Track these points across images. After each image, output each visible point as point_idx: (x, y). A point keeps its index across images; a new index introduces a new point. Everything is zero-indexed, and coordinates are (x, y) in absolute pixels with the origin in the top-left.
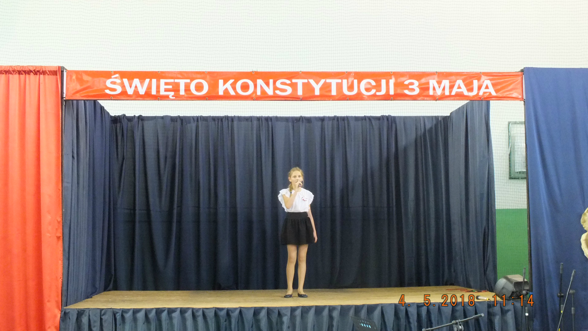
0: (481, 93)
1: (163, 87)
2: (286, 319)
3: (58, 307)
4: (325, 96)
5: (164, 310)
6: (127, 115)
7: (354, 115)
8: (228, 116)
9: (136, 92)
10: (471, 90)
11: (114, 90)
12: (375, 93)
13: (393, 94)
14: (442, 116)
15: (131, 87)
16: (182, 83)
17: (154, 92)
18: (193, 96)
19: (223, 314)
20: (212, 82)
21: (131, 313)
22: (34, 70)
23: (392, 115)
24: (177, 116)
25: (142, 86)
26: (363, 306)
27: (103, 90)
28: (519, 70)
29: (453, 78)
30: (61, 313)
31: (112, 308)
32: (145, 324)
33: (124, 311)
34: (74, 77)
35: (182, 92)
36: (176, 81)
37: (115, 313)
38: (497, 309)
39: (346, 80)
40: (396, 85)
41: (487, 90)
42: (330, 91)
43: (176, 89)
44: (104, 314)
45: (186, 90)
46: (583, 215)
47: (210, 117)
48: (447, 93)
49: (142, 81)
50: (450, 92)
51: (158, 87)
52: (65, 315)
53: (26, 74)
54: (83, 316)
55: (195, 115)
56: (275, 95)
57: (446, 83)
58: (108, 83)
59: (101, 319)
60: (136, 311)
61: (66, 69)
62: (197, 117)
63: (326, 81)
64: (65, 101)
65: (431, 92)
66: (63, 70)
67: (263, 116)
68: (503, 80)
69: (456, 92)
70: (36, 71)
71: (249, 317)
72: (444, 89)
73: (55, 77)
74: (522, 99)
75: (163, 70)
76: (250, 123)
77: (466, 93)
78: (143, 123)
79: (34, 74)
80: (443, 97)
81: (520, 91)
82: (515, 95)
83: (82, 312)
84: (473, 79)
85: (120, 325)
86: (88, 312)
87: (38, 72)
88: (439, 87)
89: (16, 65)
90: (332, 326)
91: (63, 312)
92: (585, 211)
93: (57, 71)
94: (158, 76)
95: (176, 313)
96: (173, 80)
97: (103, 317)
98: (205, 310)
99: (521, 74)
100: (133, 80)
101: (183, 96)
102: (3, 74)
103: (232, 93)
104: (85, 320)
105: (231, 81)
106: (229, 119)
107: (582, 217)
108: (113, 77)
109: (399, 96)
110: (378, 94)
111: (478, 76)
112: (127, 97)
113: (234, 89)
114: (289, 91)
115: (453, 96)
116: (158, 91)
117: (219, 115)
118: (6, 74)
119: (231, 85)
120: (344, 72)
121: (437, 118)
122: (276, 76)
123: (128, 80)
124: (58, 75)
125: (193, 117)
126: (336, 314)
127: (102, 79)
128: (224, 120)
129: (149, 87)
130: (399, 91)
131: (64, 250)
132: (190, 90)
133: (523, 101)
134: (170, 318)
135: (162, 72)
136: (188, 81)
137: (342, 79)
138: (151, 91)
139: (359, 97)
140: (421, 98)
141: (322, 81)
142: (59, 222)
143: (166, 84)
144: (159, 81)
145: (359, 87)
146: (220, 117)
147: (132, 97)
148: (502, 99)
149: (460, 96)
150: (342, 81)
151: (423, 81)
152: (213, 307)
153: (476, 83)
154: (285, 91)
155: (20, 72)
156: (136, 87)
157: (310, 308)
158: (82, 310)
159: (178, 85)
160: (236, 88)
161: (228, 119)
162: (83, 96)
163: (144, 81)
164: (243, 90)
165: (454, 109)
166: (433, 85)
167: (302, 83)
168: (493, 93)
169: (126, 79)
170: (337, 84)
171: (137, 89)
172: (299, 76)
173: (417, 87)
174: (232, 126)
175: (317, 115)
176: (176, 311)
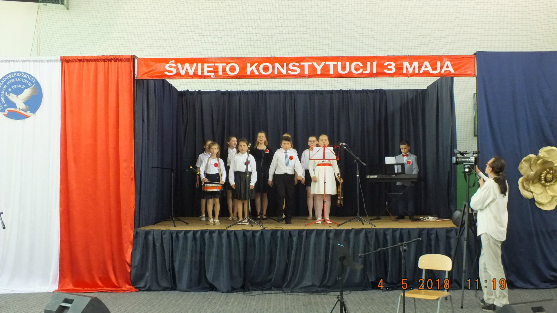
0: (443, 71)
1: (206, 69)
2: (295, 239)
3: (132, 229)
4: (325, 74)
5: (207, 231)
6: (189, 91)
7: (355, 89)
8: (262, 91)
9: (187, 73)
10: (435, 69)
11: (171, 72)
12: (362, 72)
13: (376, 73)
14: (421, 89)
15: (183, 69)
16: (220, 66)
17: (200, 73)
18: (229, 76)
19: (249, 234)
20: (242, 65)
21: (183, 233)
22: (114, 59)
23: (383, 89)
24: (225, 91)
25: (191, 69)
26: (352, 229)
27: (163, 72)
28: (473, 54)
29: (421, 60)
30: (134, 233)
31: (170, 230)
32: (193, 241)
33: (178, 232)
34: (142, 63)
35: (220, 73)
36: (216, 64)
37: (172, 233)
38: (453, 233)
39: (340, 63)
40: (377, 66)
41: (447, 69)
42: (329, 71)
43: (216, 70)
44: (164, 234)
45: (223, 71)
46: (520, 164)
47: (250, 91)
48: (417, 71)
49: (191, 65)
50: (419, 71)
51: (203, 69)
52: (136, 235)
53: (109, 62)
54: (150, 235)
55: (238, 90)
56: (288, 74)
57: (416, 64)
58: (167, 67)
59: (162, 237)
60: (186, 232)
61: (136, 57)
62: (240, 92)
64: (137, 80)
65: (405, 71)
66: (134, 58)
67: (288, 90)
68: (460, 61)
69: (424, 71)
70: (116, 59)
71: (268, 236)
72: (414, 68)
73: (129, 63)
74: (474, 76)
75: (206, 57)
76: (278, 95)
77: (431, 71)
78: (201, 96)
79: (115, 61)
80: (413, 75)
81: (473, 70)
82: (469, 72)
83: (149, 232)
84: (436, 61)
85: (175, 242)
86: (153, 232)
87: (117, 59)
88: (411, 67)
89: (103, 55)
90: (329, 244)
91: (135, 232)
92: (522, 160)
93: (130, 59)
94: (203, 61)
96: (214, 64)
97: (163, 236)
98: (236, 232)
99: (474, 57)
100: (185, 64)
101: (220, 75)
102: (93, 61)
103: (257, 73)
104: (150, 238)
105: (256, 64)
107: (520, 165)
108: (170, 62)
109: (380, 74)
110: (364, 72)
111: (440, 58)
112: (180, 77)
113: (258, 70)
114: (298, 71)
115: (421, 74)
116: (203, 72)
117: (256, 90)
118: (95, 62)
119: (256, 67)
120: (339, 57)
121: (417, 91)
122: (289, 60)
124: (131, 61)
125: (237, 92)
126: (331, 235)
127: (162, 64)
128: (259, 93)
129: (196, 69)
130: (380, 70)
131: (136, 188)
132: (226, 71)
133: (475, 78)
134: (211, 237)
135: (205, 58)
136: (225, 64)
138: (197, 73)
139: (350, 75)
140: (396, 75)
141: (323, 63)
142: (132, 168)
143: (209, 67)
144: (204, 65)
145: (350, 68)
146: (257, 91)
147: (184, 77)
148: (459, 75)
149: (427, 74)
150: (337, 63)
151: (399, 63)
152: (242, 230)
153: (439, 64)
154: (295, 71)
155: (104, 60)
156: (187, 69)
157: (313, 230)
159: (217, 68)
160: (259, 70)
161: (262, 93)
162: (149, 77)
163: (192, 65)
164: (264, 71)
165: (430, 84)
166: (406, 65)
167: (308, 65)
168: (453, 71)
169: (180, 64)
170: (334, 65)
171: (188, 71)
172: (305, 60)
173: (394, 67)
174: (265, 99)
175: (327, 90)
176: (215, 232)
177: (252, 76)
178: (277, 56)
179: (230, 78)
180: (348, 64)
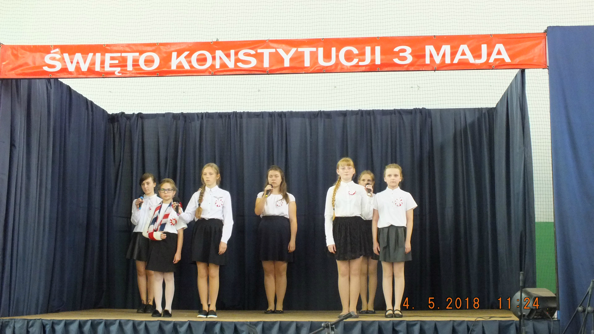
0: (491, 60)
1: (108, 62)
4: (296, 67)
5: (101, 322)
6: (126, 113)
8: (236, 112)
9: (78, 68)
10: (479, 56)
11: (53, 66)
12: (358, 63)
13: (380, 64)
14: (486, 108)
15: (72, 62)
16: (130, 57)
17: (98, 68)
18: (143, 72)
19: (169, 328)
20: (165, 55)
21: (62, 324)
23: (427, 108)
24: (179, 113)
25: (85, 62)
27: (41, 67)
29: (455, 43)
31: (42, 319)
33: (54, 324)
34: (9, 52)
35: (130, 68)
36: (124, 54)
37: (44, 324)
38: (512, 331)
39: (322, 49)
40: (383, 53)
41: (499, 57)
42: (303, 61)
43: (123, 64)
44: (32, 326)
45: (133, 65)
47: (217, 113)
48: (448, 61)
49: (84, 55)
50: (452, 60)
51: (103, 63)
54: (8, 327)
55: (200, 112)
56: (238, 69)
57: (446, 49)
58: (47, 59)
59: (28, 332)
60: (67, 324)
62: (202, 114)
63: (297, 50)
65: (428, 61)
67: (277, 111)
69: (460, 59)
71: (199, 332)
72: (444, 56)
74: (545, 67)
75: (108, 43)
76: (262, 119)
77: (472, 60)
78: (143, 121)
80: (443, 67)
81: (542, 56)
82: (535, 61)
83: (7, 323)
84: (480, 43)
86: (13, 323)
88: (438, 54)
94: (103, 49)
95: (114, 325)
96: (120, 54)
97: (30, 330)
98: (148, 323)
99: (543, 35)
100: (74, 54)
101: (131, 72)
103: (187, 67)
104: (9, 332)
105: (186, 53)
106: (238, 116)
108: (52, 52)
109: (387, 66)
110: (361, 64)
111: (487, 39)
112: (67, 75)
113: (190, 62)
114: (254, 62)
115: (455, 64)
116: (102, 67)
117: (227, 111)
119: (186, 57)
120: (321, 39)
121: (480, 110)
122: (238, 45)
123: (69, 55)
125: (197, 114)
126: (304, 332)
127: (41, 54)
128: (231, 116)
129: (93, 63)
130: (387, 60)
132: (138, 65)
133: (547, 69)
134: (108, 332)
135: (107, 45)
136: (137, 54)
137: (317, 47)
138: (95, 68)
139: (338, 68)
140: (414, 67)
141: (294, 50)
143: (112, 58)
144: (104, 55)
145: (337, 56)
146: (229, 113)
147: (72, 74)
148: (519, 66)
149: (465, 65)
150: (317, 50)
151: (418, 47)
152: (158, 320)
153: (484, 47)
154: (248, 63)
156: (78, 63)
157: (273, 324)
158: (7, 320)
159: (125, 60)
161: (236, 116)
162: (17, 75)
163: (87, 55)
164: (200, 63)
165: (499, 99)
166: (430, 51)
167: (269, 53)
168: (508, 60)
169: (67, 54)
170: (312, 53)
171: (80, 65)
172: (265, 45)
173: (410, 54)
174: (241, 124)
175: (338, 110)
176: (114, 324)
177: (180, 72)
178: (220, 40)
179: (145, 76)
180: (334, 50)
